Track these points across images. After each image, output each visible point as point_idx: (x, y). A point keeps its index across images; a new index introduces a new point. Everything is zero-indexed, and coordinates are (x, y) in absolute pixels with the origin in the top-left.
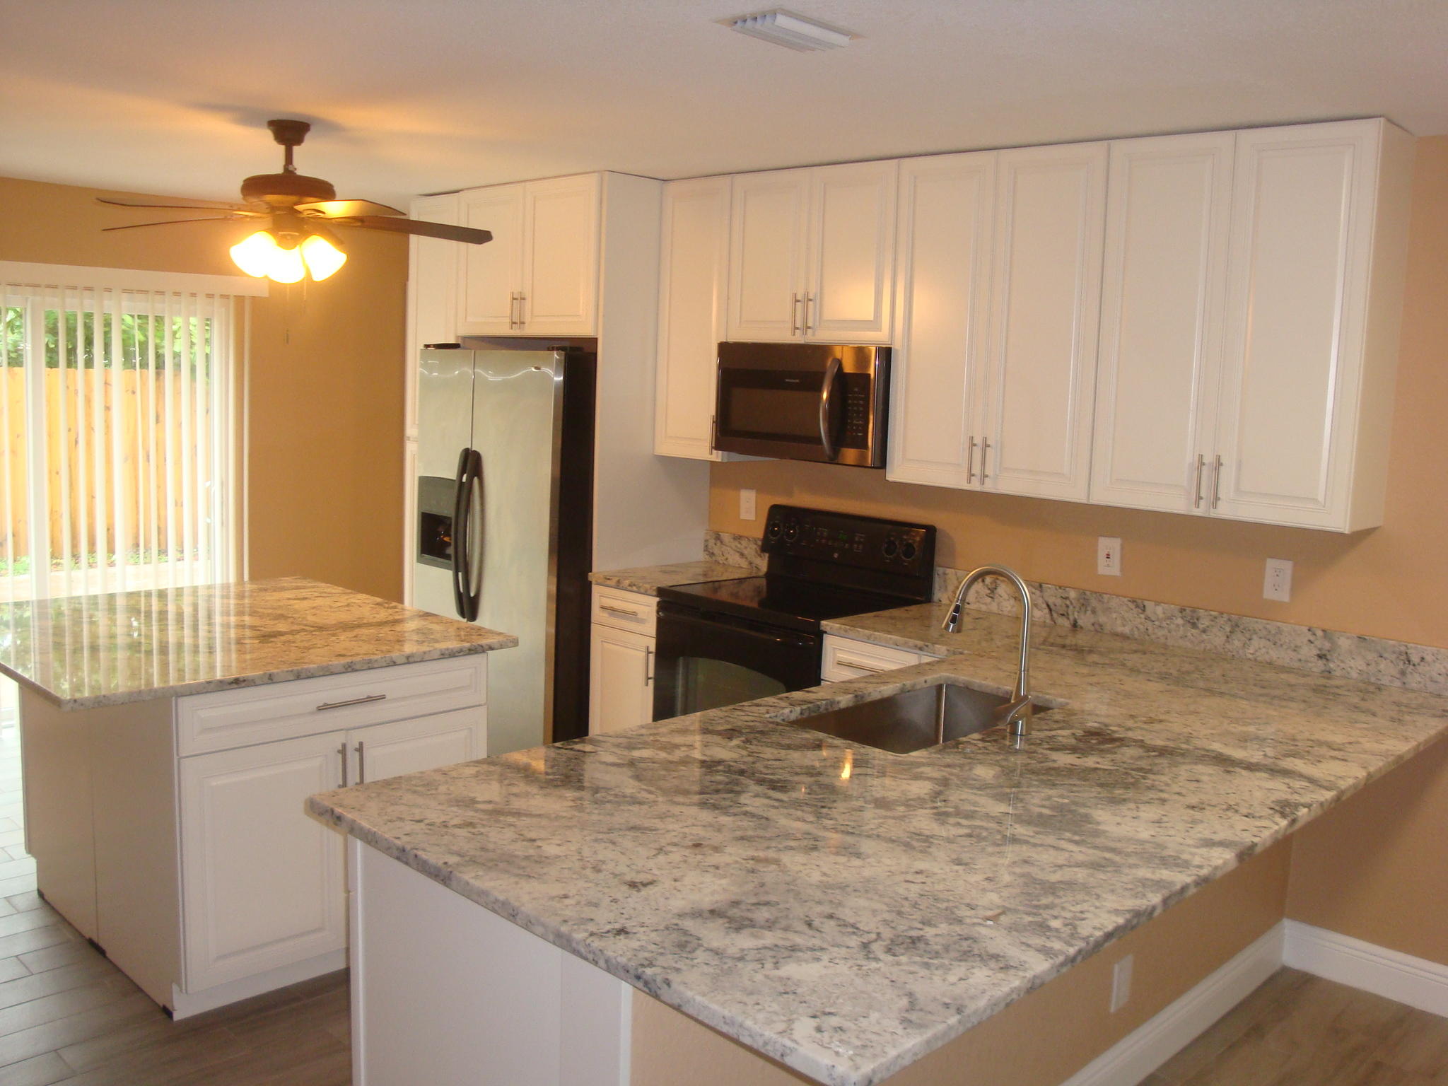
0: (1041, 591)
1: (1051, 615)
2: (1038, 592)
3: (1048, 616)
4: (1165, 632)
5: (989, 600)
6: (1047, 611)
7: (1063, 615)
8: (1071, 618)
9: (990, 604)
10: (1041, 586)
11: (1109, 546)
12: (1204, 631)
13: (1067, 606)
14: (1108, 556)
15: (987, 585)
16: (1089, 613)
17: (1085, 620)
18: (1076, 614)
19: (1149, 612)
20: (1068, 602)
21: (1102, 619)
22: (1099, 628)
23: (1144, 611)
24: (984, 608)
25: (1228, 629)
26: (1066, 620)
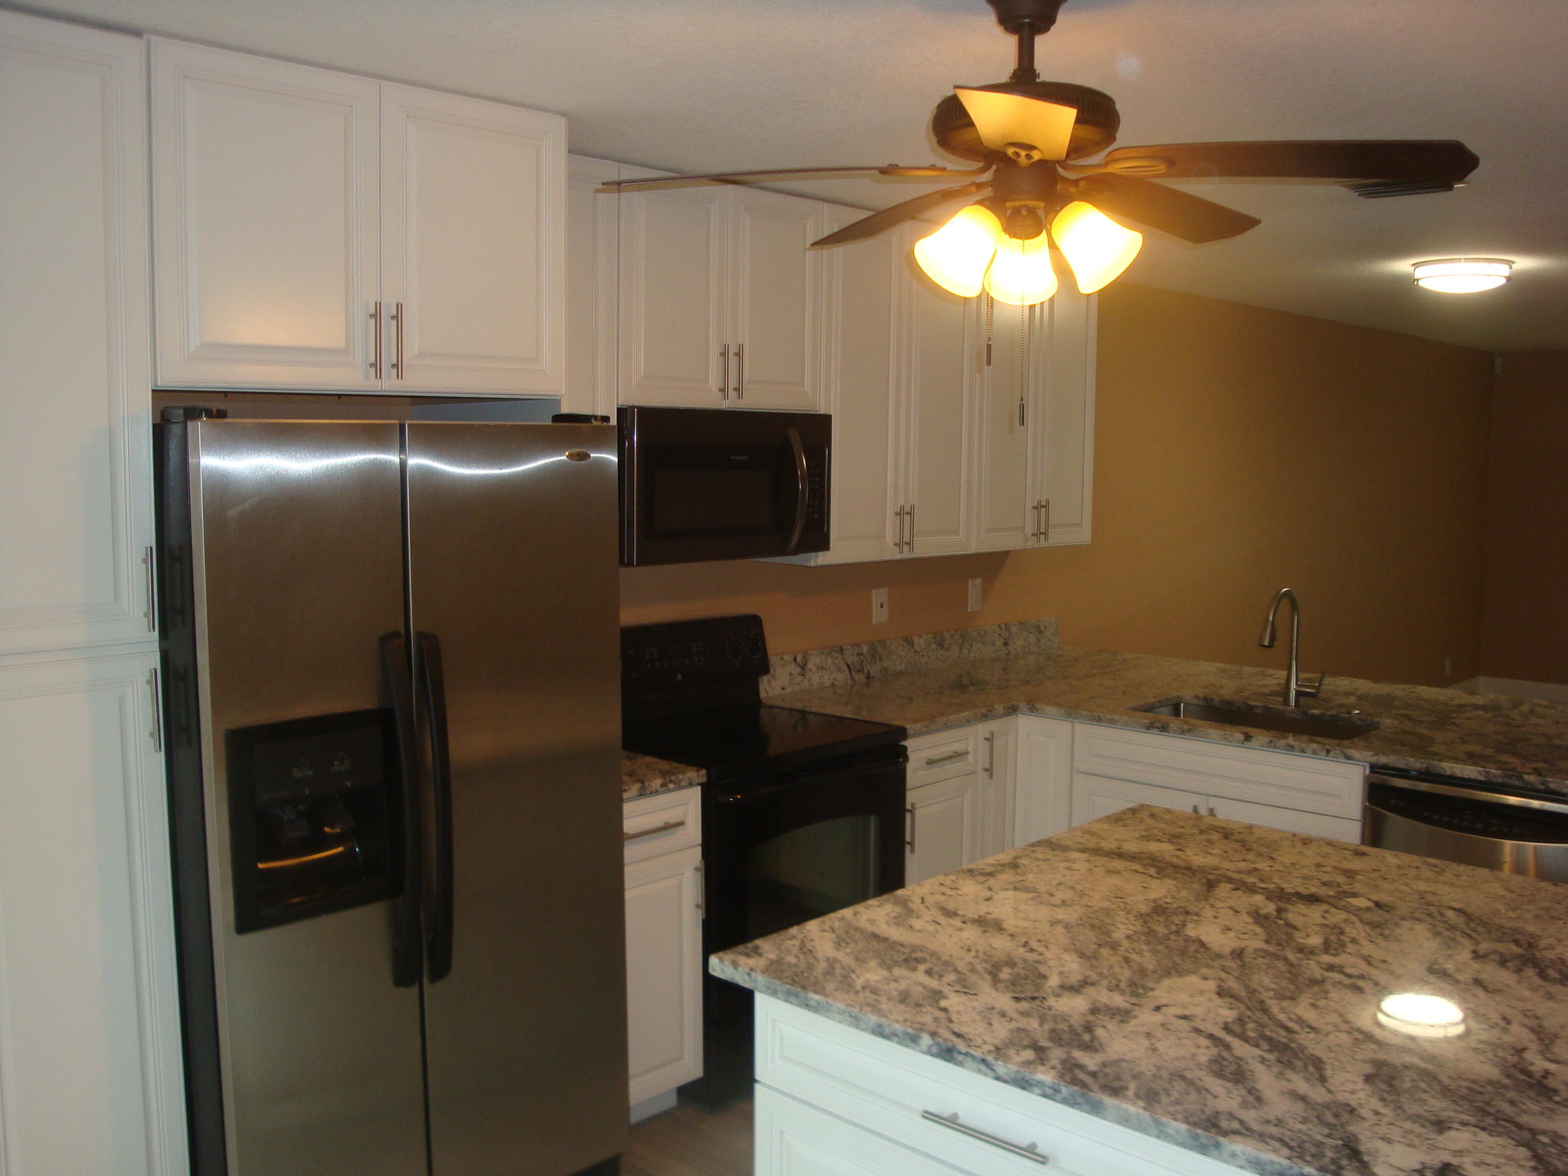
0: (842, 655)
1: (851, 674)
2: (840, 656)
3: (849, 677)
4: (926, 659)
5: (800, 678)
6: (847, 672)
7: (859, 671)
8: (865, 671)
9: (802, 682)
10: (842, 649)
11: (879, 596)
12: (948, 649)
13: (862, 661)
14: (882, 606)
15: (799, 665)
16: (877, 662)
17: (875, 670)
18: (869, 666)
19: (916, 647)
20: (862, 657)
21: (887, 663)
22: (885, 671)
23: (913, 645)
24: (797, 688)
25: (960, 642)
26: (862, 674)
